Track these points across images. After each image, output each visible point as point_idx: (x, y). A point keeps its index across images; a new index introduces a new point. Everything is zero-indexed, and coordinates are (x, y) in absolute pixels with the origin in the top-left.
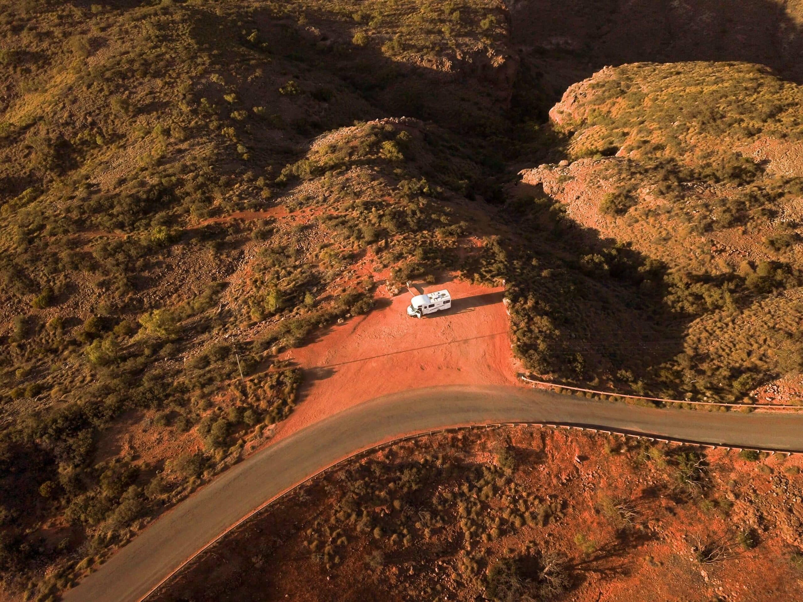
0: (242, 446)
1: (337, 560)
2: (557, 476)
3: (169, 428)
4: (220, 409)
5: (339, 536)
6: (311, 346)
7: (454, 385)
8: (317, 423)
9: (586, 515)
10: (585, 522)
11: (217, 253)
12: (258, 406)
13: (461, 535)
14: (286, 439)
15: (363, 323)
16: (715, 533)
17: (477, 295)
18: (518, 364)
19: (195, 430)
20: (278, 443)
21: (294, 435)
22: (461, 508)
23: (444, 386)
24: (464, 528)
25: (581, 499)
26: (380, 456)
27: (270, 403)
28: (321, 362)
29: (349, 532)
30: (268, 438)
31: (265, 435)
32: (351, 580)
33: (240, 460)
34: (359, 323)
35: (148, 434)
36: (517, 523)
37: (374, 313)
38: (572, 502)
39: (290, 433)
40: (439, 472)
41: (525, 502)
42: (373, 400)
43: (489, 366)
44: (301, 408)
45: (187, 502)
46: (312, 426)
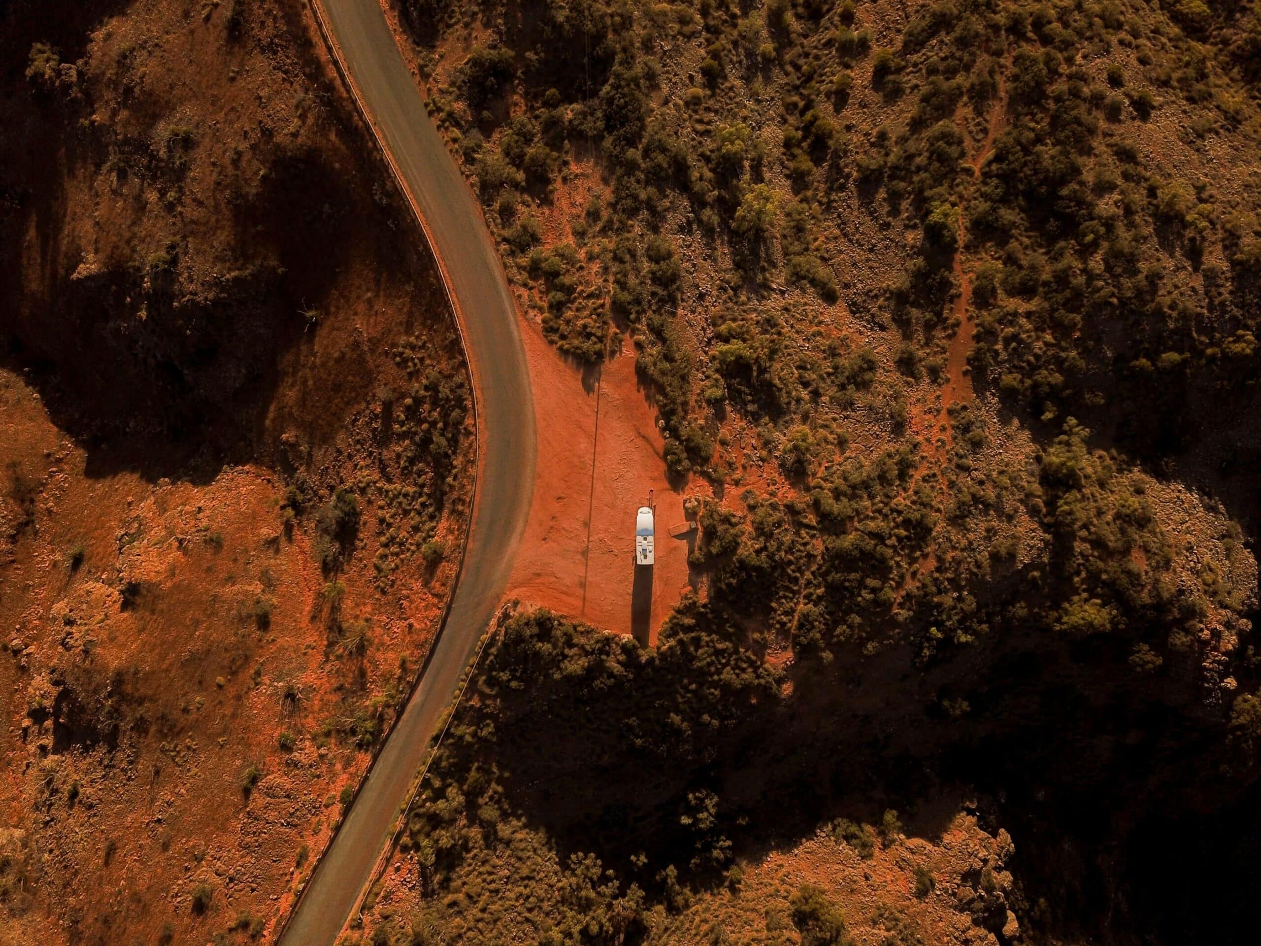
0: (525, 285)
1: (398, 359)
2: (408, 597)
3: (583, 214)
4: (581, 268)
5: (415, 365)
6: (635, 380)
7: (525, 527)
8: (526, 367)
9: (369, 609)
10: (365, 604)
11: (891, 293)
12: (570, 308)
13: (390, 481)
14: (519, 331)
15: (651, 450)
16: (306, 716)
17: (652, 607)
18: (531, 608)
19: (570, 240)
20: (516, 322)
21: (521, 340)
22: (411, 490)
23: (528, 514)
24: (393, 486)
25: (383, 610)
26: (469, 421)
27: (568, 322)
28: (605, 386)
29: (414, 375)
30: (526, 312)
31: (530, 311)
32: (381, 369)
33: (510, 281)
34: (652, 445)
35: (585, 192)
36: (383, 539)
37: (663, 466)
38: (384, 600)
39: (524, 337)
40: (444, 478)
41: (397, 554)
42: (535, 432)
43: (539, 575)
44: (552, 353)
45: (484, 228)
46: (525, 361)
